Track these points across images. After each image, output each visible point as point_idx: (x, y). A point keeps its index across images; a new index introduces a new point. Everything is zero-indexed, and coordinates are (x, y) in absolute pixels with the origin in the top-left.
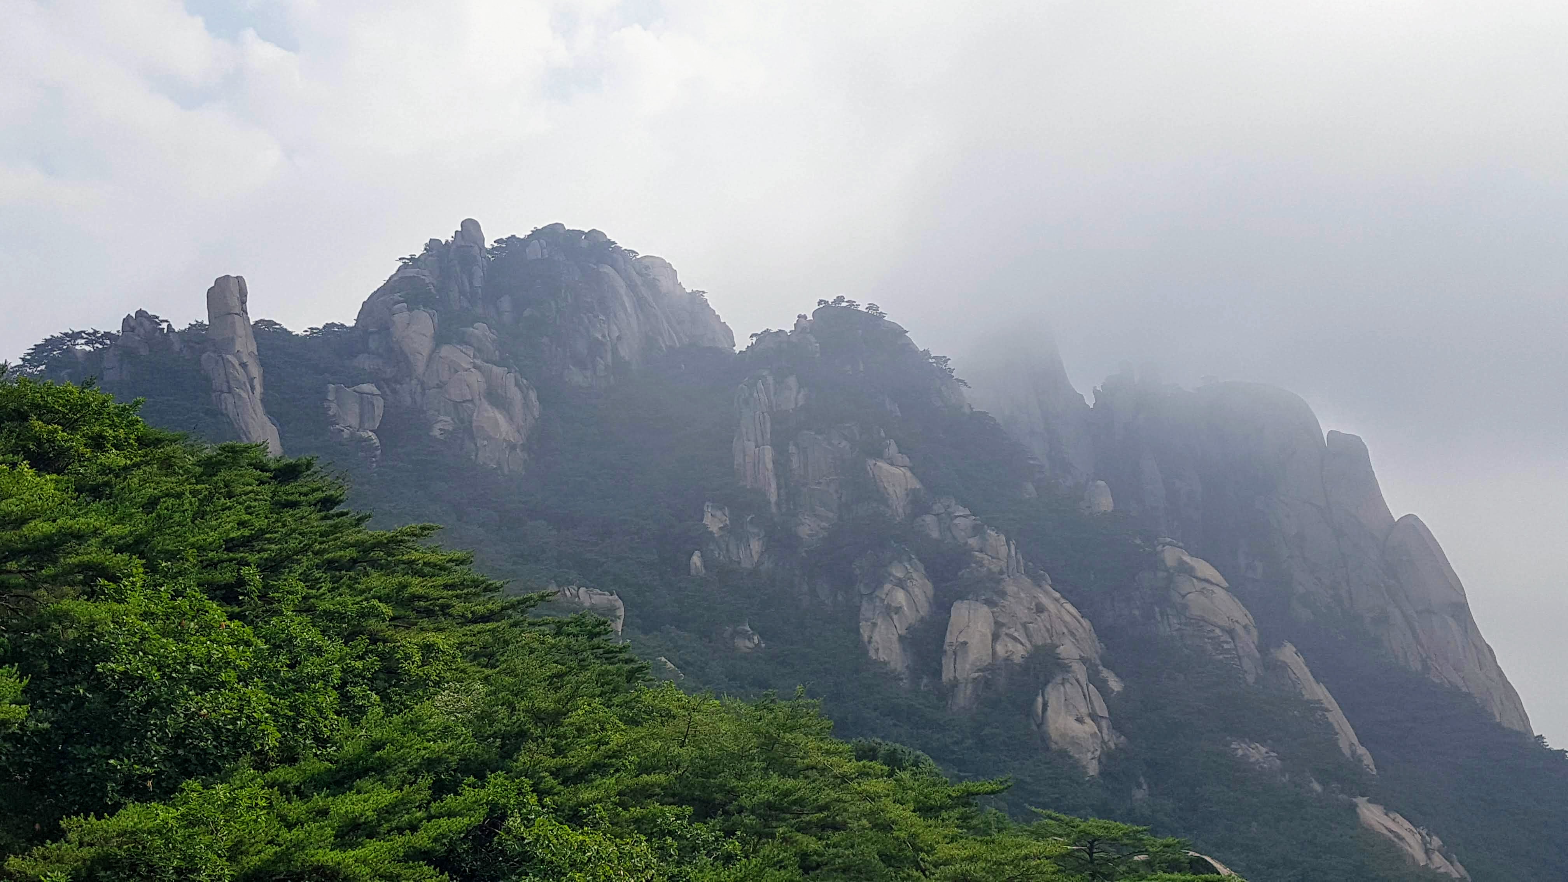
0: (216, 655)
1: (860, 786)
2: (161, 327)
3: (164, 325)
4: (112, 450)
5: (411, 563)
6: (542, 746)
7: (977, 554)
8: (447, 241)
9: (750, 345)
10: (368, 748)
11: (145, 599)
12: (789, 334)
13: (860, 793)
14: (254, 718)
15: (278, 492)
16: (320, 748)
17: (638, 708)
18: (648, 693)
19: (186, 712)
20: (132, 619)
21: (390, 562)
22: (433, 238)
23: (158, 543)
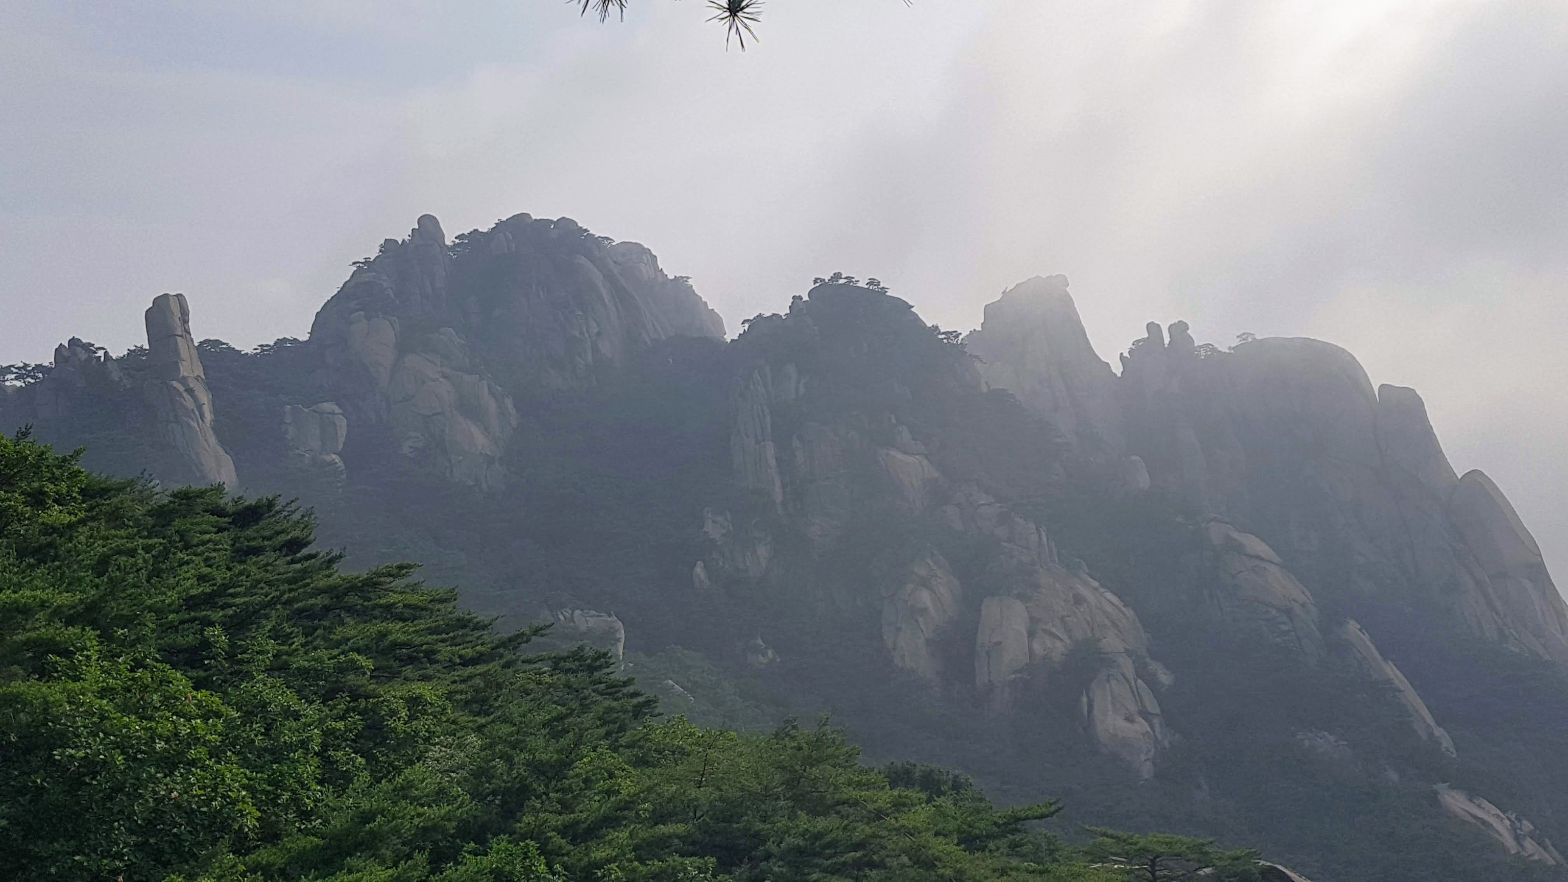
0: (184, 731)
1: (897, 821)
2: (97, 355)
3: (101, 353)
4: (54, 506)
5: (389, 607)
6: (547, 802)
7: (1005, 544)
8: (404, 241)
9: (742, 332)
10: (356, 820)
11: (101, 673)
12: (784, 318)
13: (897, 829)
14: (229, 797)
15: (239, 538)
16: (304, 821)
17: (648, 747)
18: (657, 729)
19: (156, 796)
20: (90, 698)
21: (367, 607)
22: (387, 238)
23: (112, 608)
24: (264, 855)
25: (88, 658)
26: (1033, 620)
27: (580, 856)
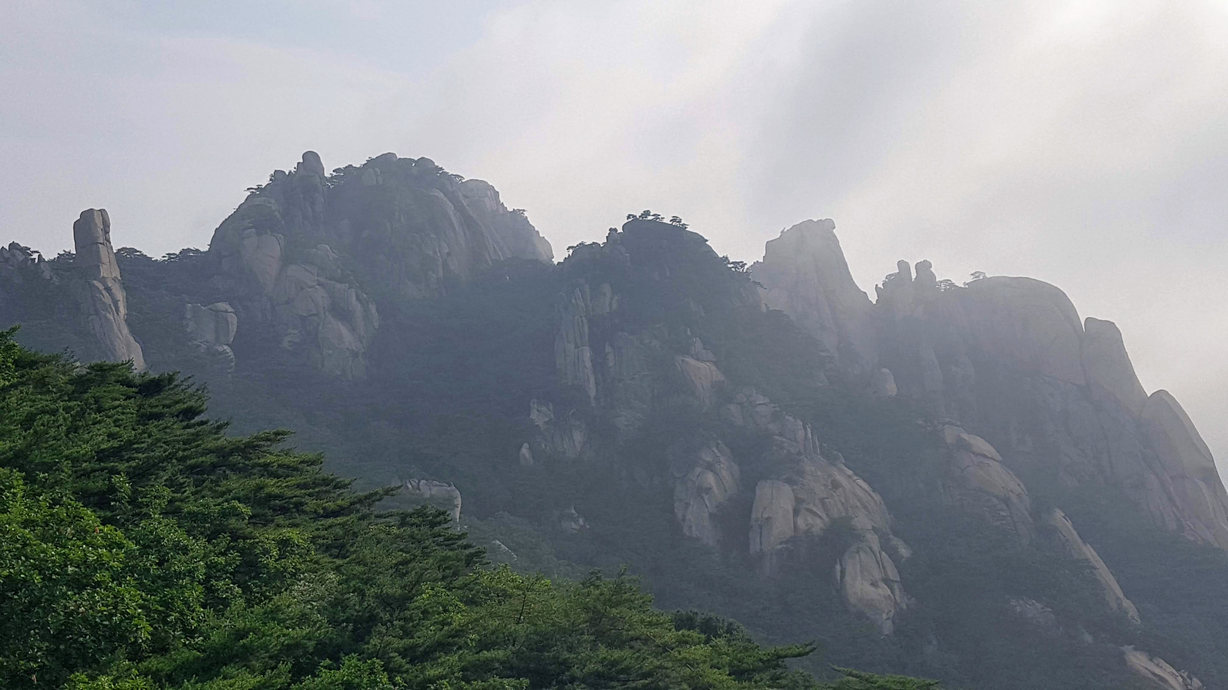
0: (92, 558)
1: (680, 654)
2: (32, 257)
3: (35, 256)
5: (266, 466)
6: (391, 629)
7: (777, 437)
8: (290, 172)
9: (567, 256)
10: (233, 637)
11: (25, 508)
12: (602, 246)
13: (681, 660)
14: (128, 614)
15: (143, 405)
16: (188, 638)
17: (477, 589)
18: (485, 575)
19: (66, 611)
20: (14, 527)
21: (248, 465)
22: (277, 169)
23: (36, 456)
24: (154, 663)
25: (14, 494)
26: (799, 501)
27: (416, 673)
